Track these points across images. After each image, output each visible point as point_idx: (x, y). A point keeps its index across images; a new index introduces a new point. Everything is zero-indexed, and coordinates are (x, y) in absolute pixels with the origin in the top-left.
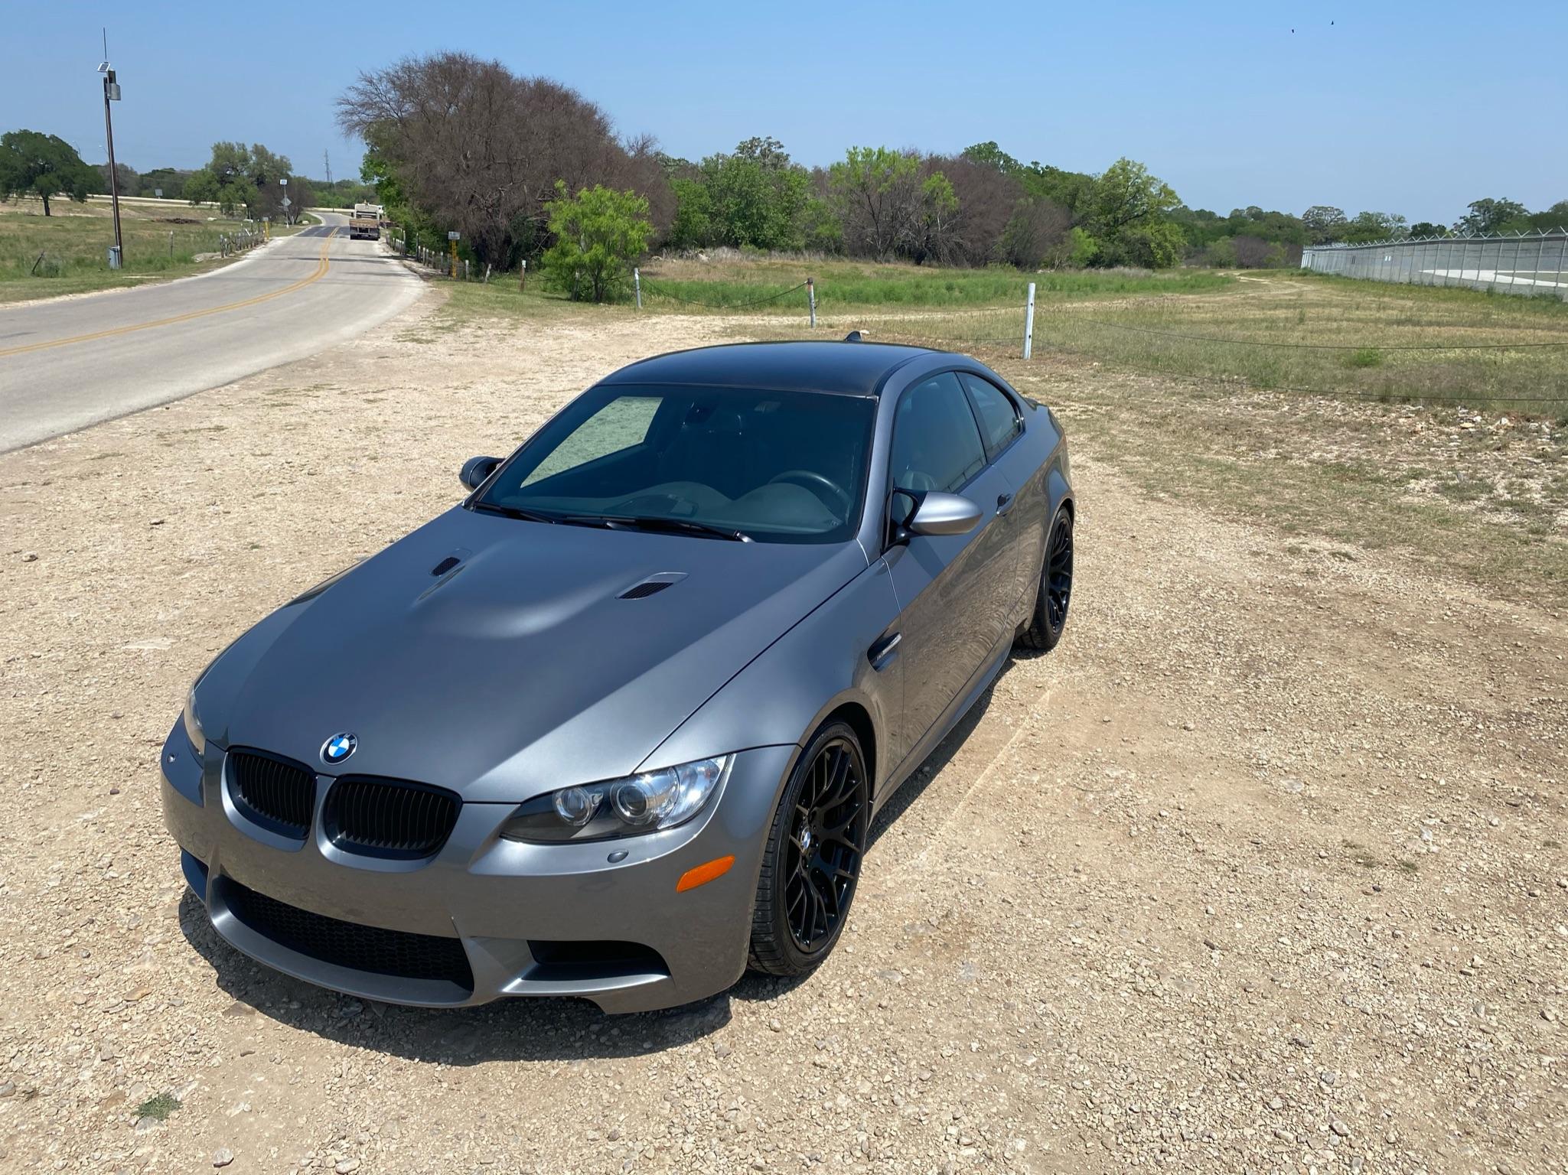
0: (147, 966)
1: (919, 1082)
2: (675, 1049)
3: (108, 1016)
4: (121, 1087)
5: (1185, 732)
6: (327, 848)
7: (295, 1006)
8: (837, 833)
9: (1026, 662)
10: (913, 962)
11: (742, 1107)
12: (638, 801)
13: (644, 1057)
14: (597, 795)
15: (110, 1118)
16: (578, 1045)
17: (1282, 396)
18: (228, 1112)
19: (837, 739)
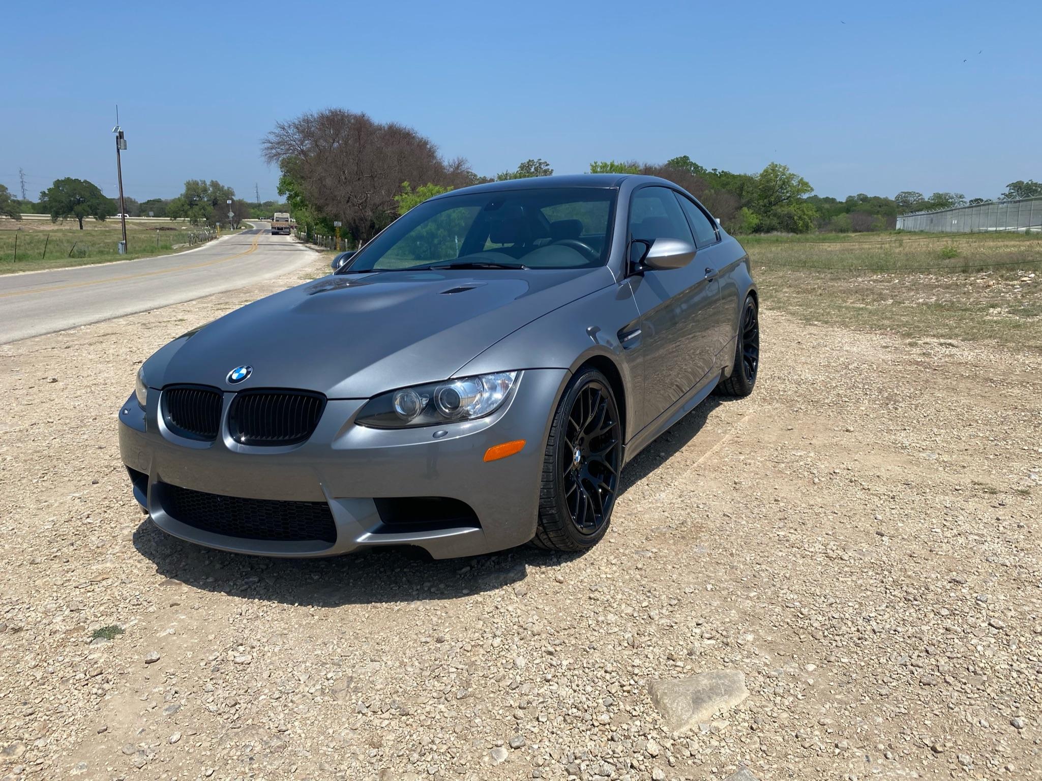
0: (108, 565)
1: (669, 606)
2: (486, 593)
3: (77, 589)
4: (82, 624)
5: (847, 433)
6: (229, 442)
7: (210, 580)
9: (730, 403)
10: (659, 546)
11: (536, 622)
12: (454, 399)
13: (463, 598)
14: (424, 399)
15: (73, 640)
16: (414, 593)
17: (893, 275)
18: (158, 635)
19: (597, 382)
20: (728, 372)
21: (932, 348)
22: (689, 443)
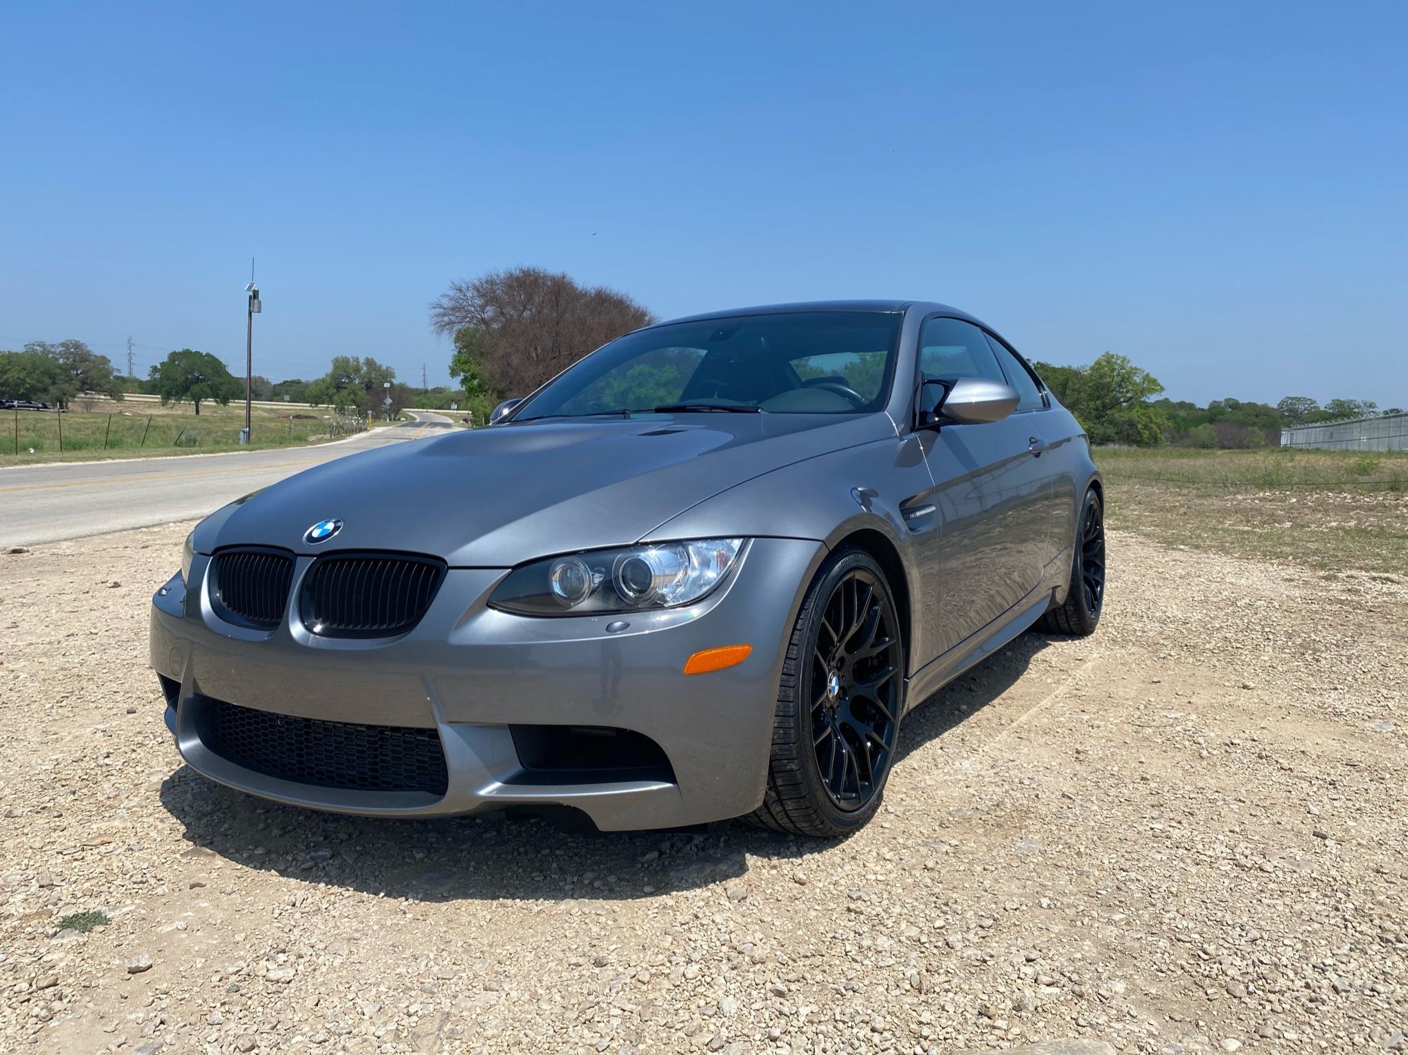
0: (117, 823)
1: (978, 928)
2: (680, 893)
3: (60, 856)
4: (50, 907)
5: (1245, 690)
6: (297, 629)
7: (260, 851)
8: (869, 691)
9: (1063, 643)
10: (960, 837)
11: (758, 942)
12: (642, 573)
13: (643, 900)
14: (597, 575)
15: (29, 929)
16: (567, 887)
18: (158, 930)
19: (867, 573)
20: (1061, 597)
21: (1360, 584)
22: (1004, 695)
